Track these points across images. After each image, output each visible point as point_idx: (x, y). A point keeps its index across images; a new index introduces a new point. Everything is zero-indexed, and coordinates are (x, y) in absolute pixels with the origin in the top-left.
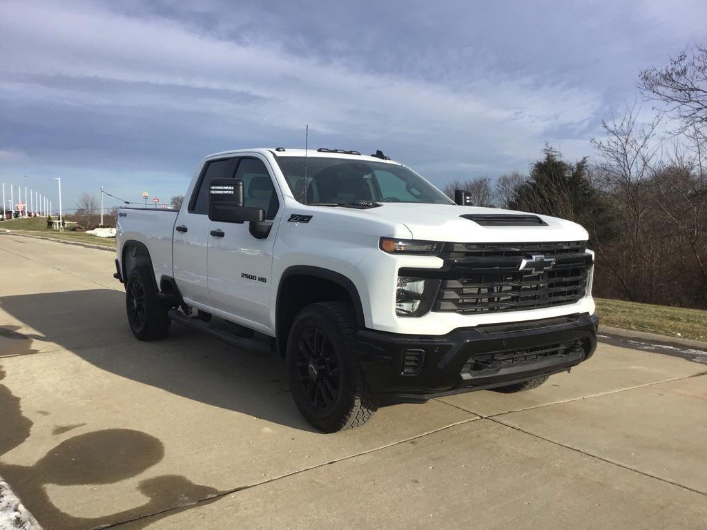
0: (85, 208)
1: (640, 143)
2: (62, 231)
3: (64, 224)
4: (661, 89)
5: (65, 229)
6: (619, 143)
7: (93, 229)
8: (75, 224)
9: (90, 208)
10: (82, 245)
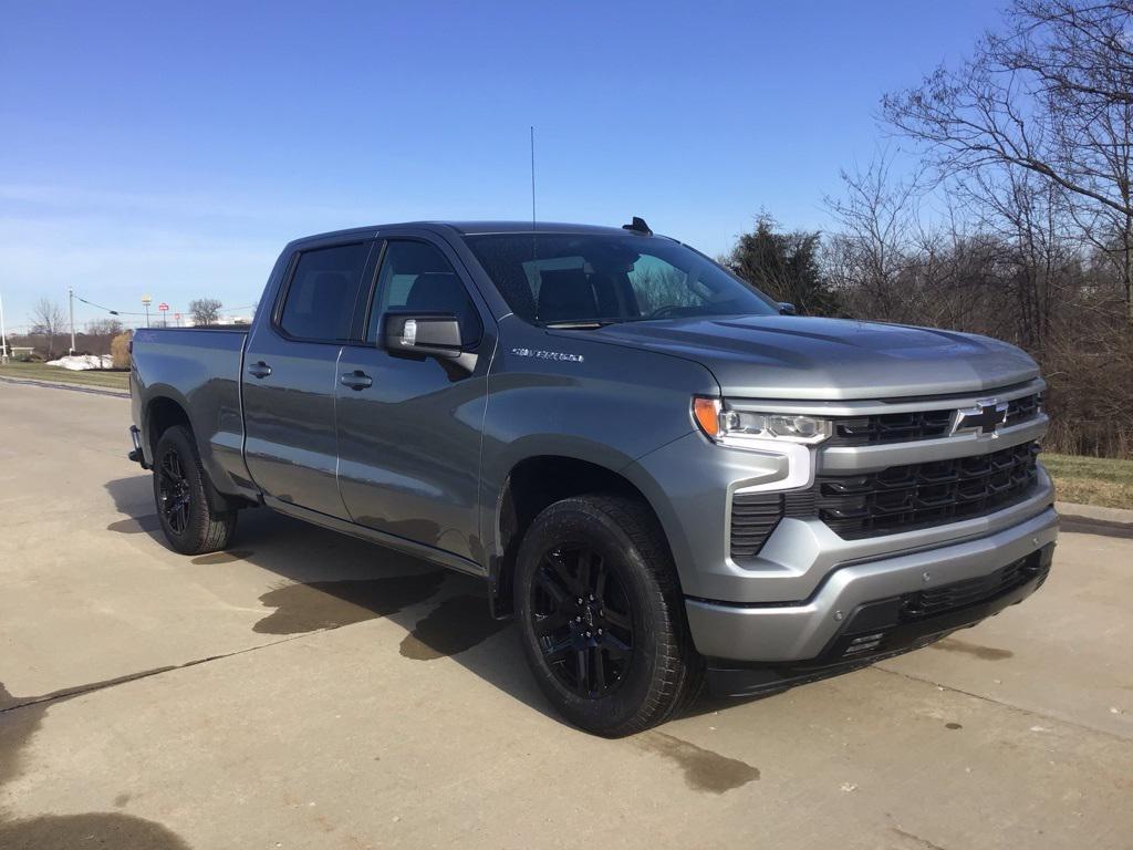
0: (44, 323)
1: (898, 202)
2: (9, 363)
3: (9, 352)
4: (906, 120)
5: (11, 359)
6: (865, 202)
7: (58, 358)
8: (30, 350)
9: (52, 324)
10: (39, 384)
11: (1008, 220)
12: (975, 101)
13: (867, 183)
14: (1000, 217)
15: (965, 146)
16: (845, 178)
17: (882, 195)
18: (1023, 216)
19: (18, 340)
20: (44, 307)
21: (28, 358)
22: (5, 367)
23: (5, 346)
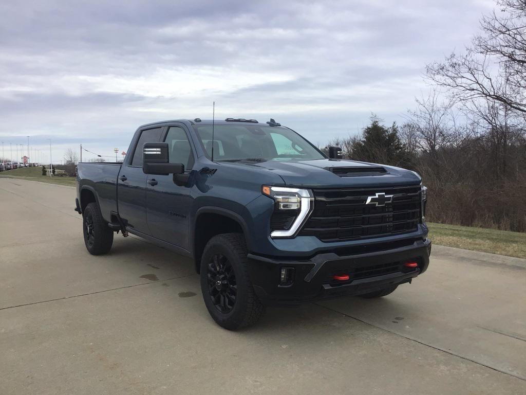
11: (487, 122)
12: (468, 70)
13: (428, 103)
14: (482, 120)
15: (465, 89)
16: (417, 101)
17: (435, 109)
19: (59, 167)
20: (70, 153)
21: (62, 175)
22: (51, 179)
23: (52, 170)
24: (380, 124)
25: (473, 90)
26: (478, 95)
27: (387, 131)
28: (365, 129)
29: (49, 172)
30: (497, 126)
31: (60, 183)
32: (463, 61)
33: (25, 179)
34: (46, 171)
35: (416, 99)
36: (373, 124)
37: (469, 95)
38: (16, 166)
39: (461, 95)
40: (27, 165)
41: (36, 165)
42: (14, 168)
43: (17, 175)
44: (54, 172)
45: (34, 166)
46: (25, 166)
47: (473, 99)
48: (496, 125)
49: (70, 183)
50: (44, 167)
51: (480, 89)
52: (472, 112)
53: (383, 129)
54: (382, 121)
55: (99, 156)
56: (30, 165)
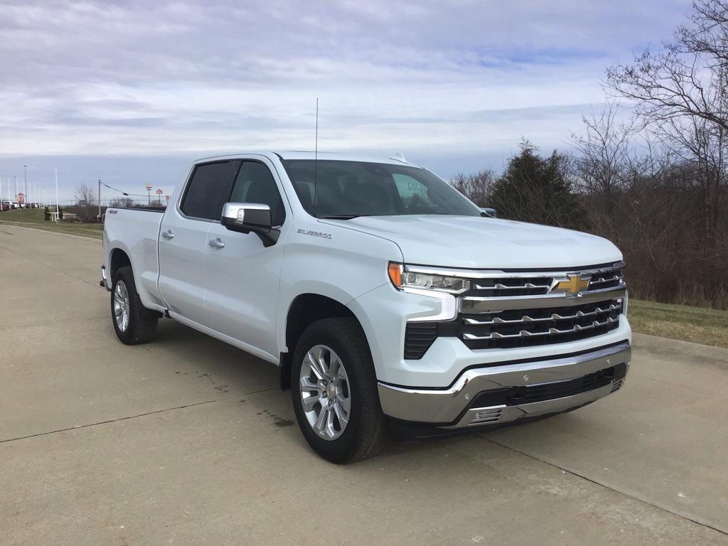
0: (83, 199)
6: (599, 137)
8: (74, 215)
9: (88, 200)
11: (692, 152)
12: (670, 75)
13: (600, 125)
14: (685, 150)
15: (663, 104)
16: (585, 121)
17: (610, 133)
18: (702, 149)
19: (68, 209)
20: (84, 189)
21: (72, 221)
22: (57, 226)
23: (58, 213)
24: (534, 154)
25: (675, 105)
26: (682, 113)
27: (544, 163)
28: (511, 160)
29: (55, 216)
30: (708, 159)
31: (70, 231)
32: (664, 61)
33: (19, 225)
34: (50, 215)
35: (584, 118)
36: (524, 153)
37: (667, 112)
38: (8, 207)
39: (658, 112)
40: (22, 205)
41: (36, 206)
42: (4, 210)
43: (9, 220)
44: (61, 216)
45: (33, 207)
46: (21, 207)
47: (673, 119)
48: (706, 156)
49: (84, 232)
50: (47, 209)
51: (685, 104)
52: (671, 137)
53: (538, 160)
54: (536, 149)
55: (125, 194)
56: (27, 206)
